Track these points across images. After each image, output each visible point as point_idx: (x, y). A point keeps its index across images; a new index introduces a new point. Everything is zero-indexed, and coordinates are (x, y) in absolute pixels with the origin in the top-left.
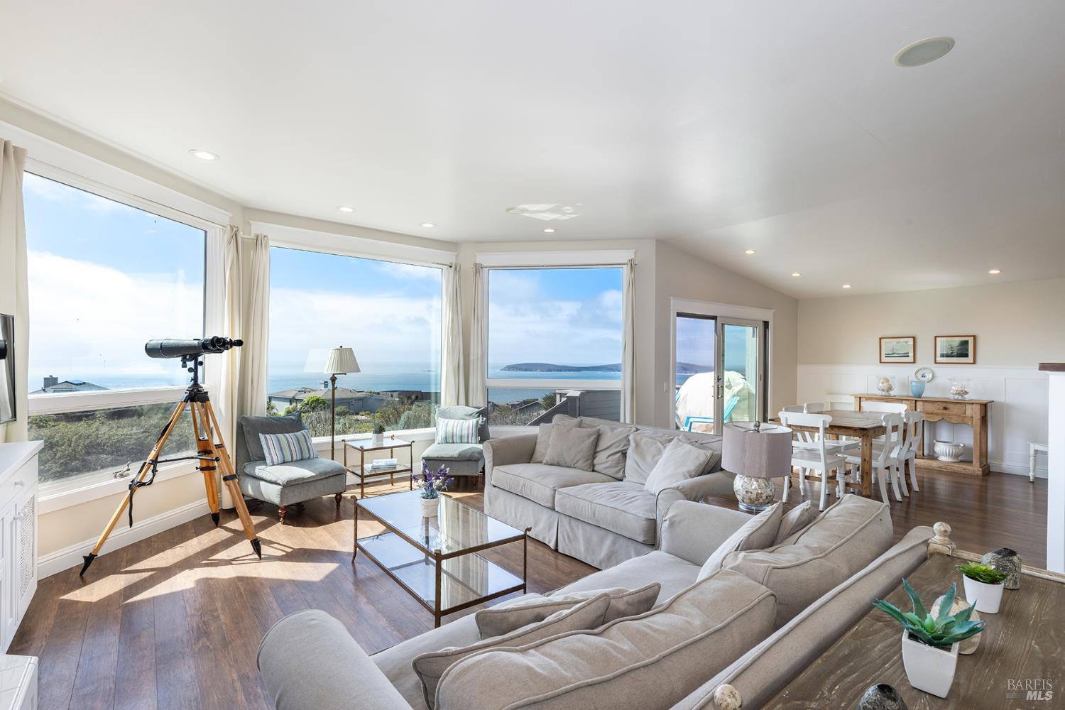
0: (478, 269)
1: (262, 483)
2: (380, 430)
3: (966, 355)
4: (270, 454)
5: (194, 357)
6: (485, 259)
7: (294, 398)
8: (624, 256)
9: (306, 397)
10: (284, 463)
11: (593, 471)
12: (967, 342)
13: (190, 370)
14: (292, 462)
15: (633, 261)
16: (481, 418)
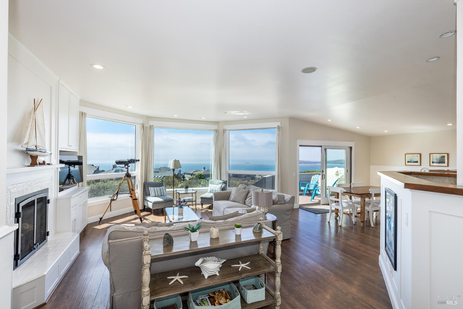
0: (224, 131)
1: (149, 202)
2: (187, 187)
3: (444, 163)
4: (151, 193)
5: (127, 164)
6: (226, 127)
7: (192, 174)
8: (276, 124)
9: (197, 173)
10: (156, 196)
11: (245, 204)
12: (444, 157)
13: (126, 168)
14: (158, 196)
15: (279, 126)
16: (224, 184)
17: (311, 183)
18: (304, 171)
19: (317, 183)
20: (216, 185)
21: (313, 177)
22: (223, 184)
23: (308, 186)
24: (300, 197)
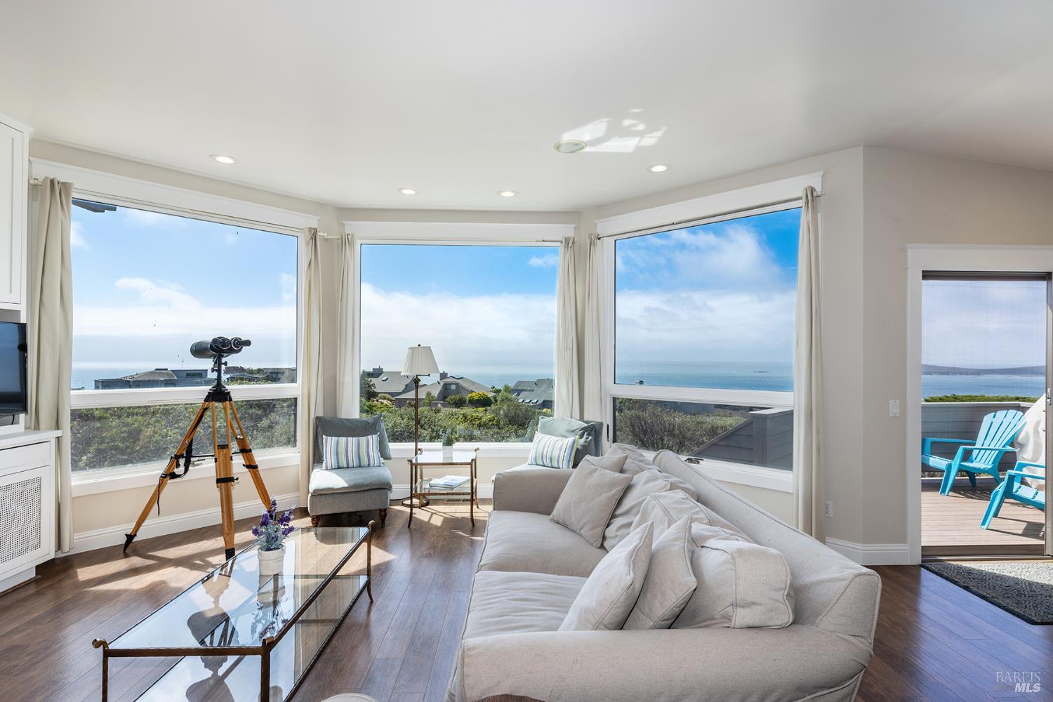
4: (327, 457)
10: (334, 469)
11: (602, 547)
14: (348, 468)
15: (813, 190)
16: (585, 436)
17: (978, 445)
18: (940, 396)
19: (1012, 445)
20: (555, 438)
21: (987, 419)
22: (581, 436)
23: (967, 456)
24: (928, 498)
